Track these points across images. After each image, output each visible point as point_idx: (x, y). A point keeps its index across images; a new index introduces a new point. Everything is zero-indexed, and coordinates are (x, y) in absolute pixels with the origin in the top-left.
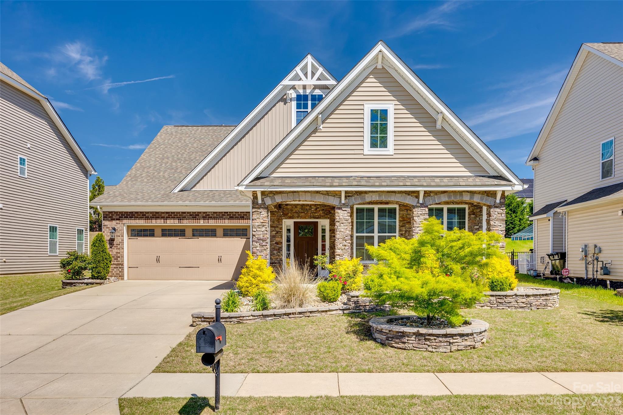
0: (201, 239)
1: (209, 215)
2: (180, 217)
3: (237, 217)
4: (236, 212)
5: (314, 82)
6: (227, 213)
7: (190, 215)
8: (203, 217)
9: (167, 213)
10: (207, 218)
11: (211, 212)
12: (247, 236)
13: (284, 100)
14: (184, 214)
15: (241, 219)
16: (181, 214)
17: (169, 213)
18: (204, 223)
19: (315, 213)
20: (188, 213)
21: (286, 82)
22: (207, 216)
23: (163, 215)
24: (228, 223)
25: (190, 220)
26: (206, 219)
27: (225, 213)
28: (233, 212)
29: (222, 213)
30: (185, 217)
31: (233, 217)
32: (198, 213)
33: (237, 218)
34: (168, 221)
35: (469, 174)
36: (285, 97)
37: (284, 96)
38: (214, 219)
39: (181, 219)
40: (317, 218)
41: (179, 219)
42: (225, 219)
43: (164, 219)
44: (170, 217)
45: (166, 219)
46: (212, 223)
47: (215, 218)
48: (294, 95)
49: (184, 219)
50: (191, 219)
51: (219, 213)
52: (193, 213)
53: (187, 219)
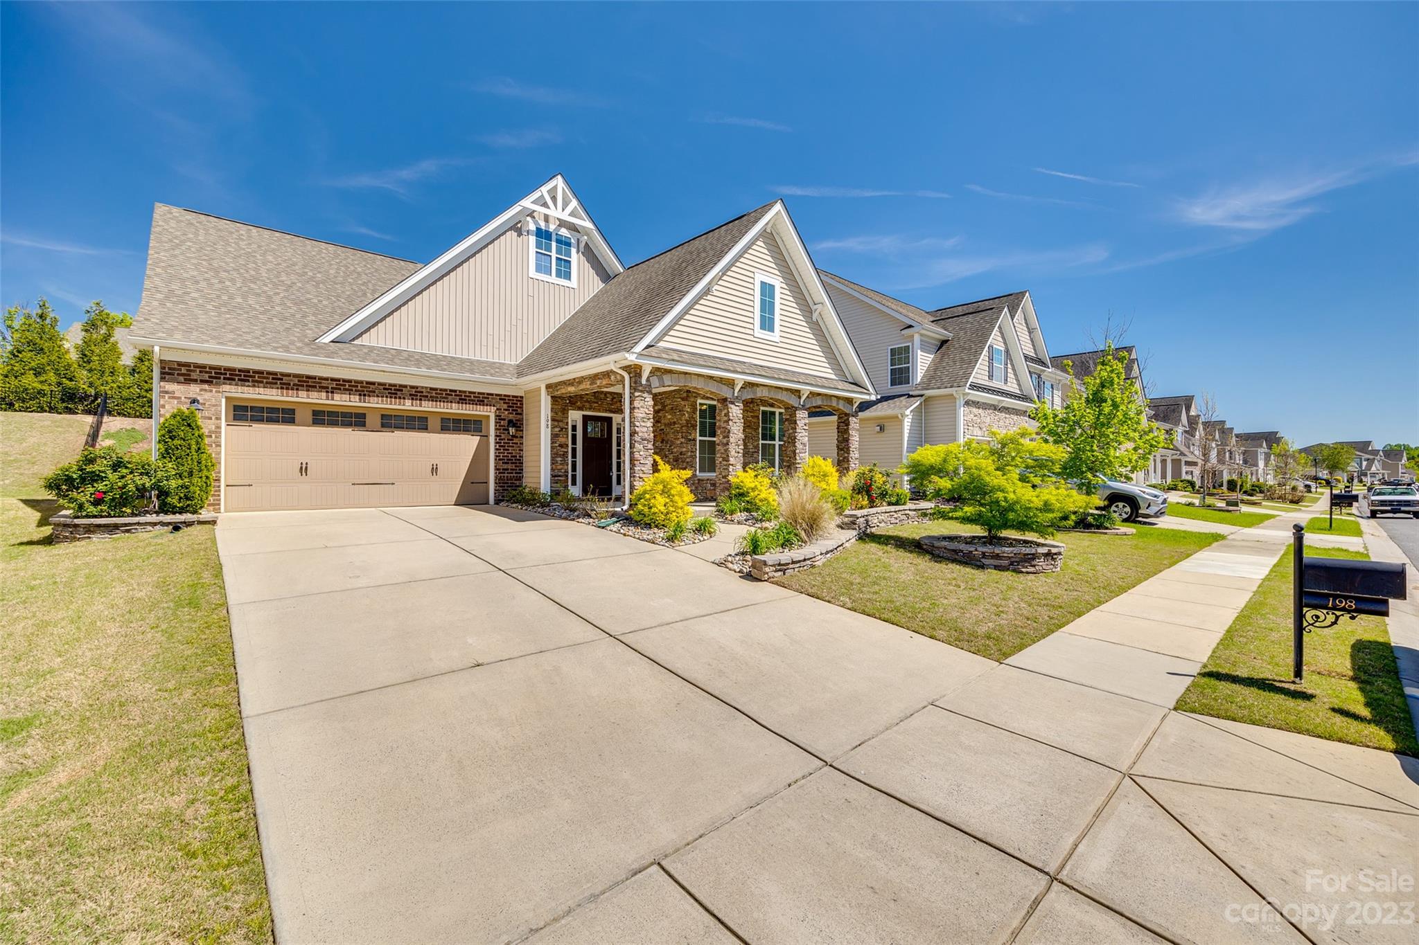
0: (398, 433)
1: (422, 392)
2: (363, 391)
3: (472, 400)
4: (470, 392)
5: (565, 216)
6: (455, 391)
7: (384, 389)
8: (411, 395)
9: (333, 380)
10: (418, 397)
11: (426, 388)
12: (481, 431)
13: (516, 227)
14: (371, 386)
15: (480, 405)
16: (365, 384)
17: (339, 381)
18: (412, 405)
19: (611, 405)
20: (380, 384)
21: (527, 203)
22: (417, 394)
23: (325, 383)
24: (455, 409)
25: (385, 399)
26: (416, 399)
27: (451, 391)
28: (465, 392)
29: (446, 390)
30: (374, 392)
31: (465, 400)
32: (400, 386)
33: (472, 402)
34: (337, 397)
35: (833, 377)
36: (519, 225)
37: (517, 223)
38: (432, 401)
39: (365, 395)
40: (614, 412)
41: (360, 395)
42: (451, 402)
43: (327, 392)
44: (340, 389)
45: (332, 392)
46: (427, 407)
47: (433, 399)
48: (532, 227)
49: (371, 394)
50: (387, 397)
51: (441, 390)
52: (390, 385)
53: (378, 396)
